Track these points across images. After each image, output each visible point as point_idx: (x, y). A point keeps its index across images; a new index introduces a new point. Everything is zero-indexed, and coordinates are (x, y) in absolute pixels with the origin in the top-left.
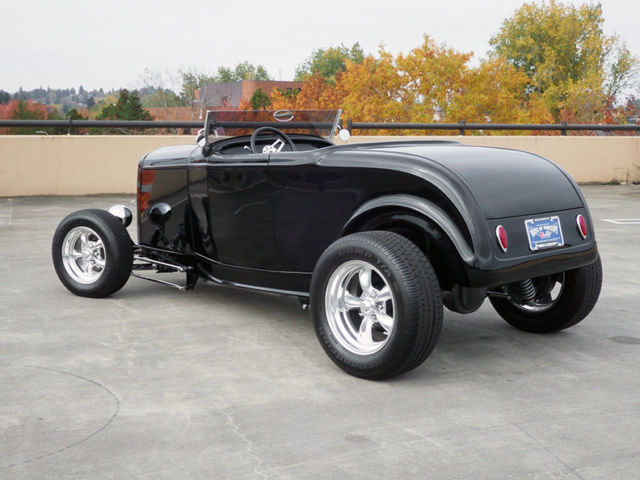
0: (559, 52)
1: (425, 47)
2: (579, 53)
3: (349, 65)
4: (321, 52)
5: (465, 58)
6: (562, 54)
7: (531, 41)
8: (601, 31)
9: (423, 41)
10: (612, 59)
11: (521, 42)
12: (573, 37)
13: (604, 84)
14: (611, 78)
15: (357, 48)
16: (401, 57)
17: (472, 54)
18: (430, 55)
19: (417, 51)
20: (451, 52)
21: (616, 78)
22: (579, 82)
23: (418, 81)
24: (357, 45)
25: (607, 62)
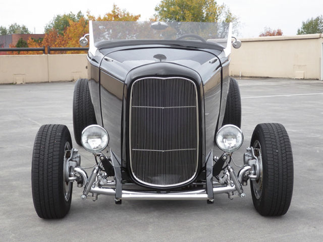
0: (193, 14)
1: (114, 12)
2: (205, 15)
3: (71, 23)
4: (58, 16)
5: (136, 18)
6: (195, 16)
7: (178, 8)
8: (216, 3)
10: (222, 18)
11: (172, 8)
12: (201, 7)
13: (218, 32)
14: (222, 28)
15: (80, 14)
16: (100, 18)
17: (140, 16)
18: (116, 16)
19: (109, 15)
20: (128, 14)
21: (224, 28)
22: (205, 31)
23: (111, 31)
24: (80, 12)
25: (219, 20)
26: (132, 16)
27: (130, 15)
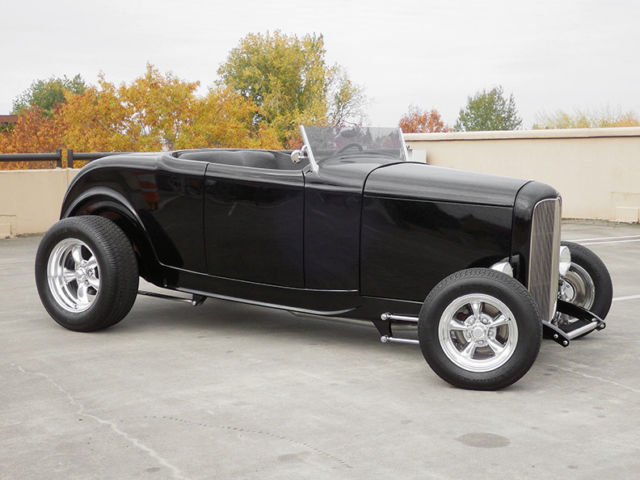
0: (284, 82)
1: (149, 77)
2: (304, 84)
3: (69, 96)
4: (41, 83)
5: (191, 88)
6: (287, 84)
7: (258, 72)
8: (323, 62)
9: (146, 71)
10: (334, 89)
11: (247, 72)
12: (297, 68)
13: (328, 113)
14: (335, 107)
15: (78, 80)
16: (124, 88)
17: (198, 83)
18: (154, 86)
19: (140, 81)
20: (176, 82)
21: (339, 108)
22: (305, 111)
23: (143, 112)
24: (78, 77)
25: (330, 92)
26: (184, 84)
27: (180, 82)
